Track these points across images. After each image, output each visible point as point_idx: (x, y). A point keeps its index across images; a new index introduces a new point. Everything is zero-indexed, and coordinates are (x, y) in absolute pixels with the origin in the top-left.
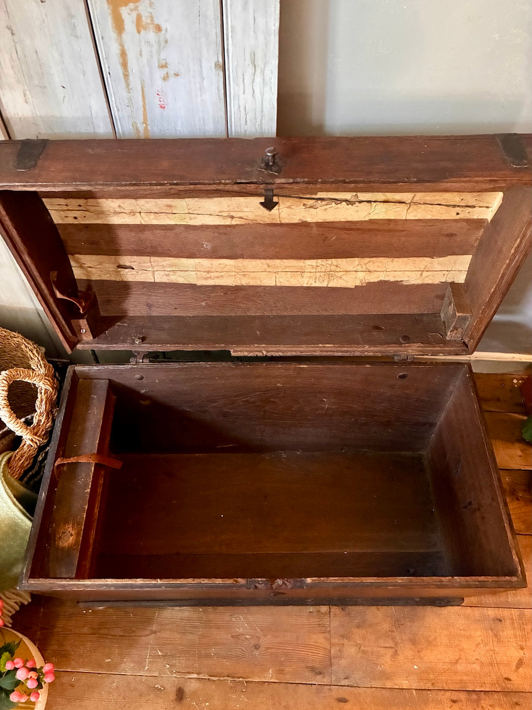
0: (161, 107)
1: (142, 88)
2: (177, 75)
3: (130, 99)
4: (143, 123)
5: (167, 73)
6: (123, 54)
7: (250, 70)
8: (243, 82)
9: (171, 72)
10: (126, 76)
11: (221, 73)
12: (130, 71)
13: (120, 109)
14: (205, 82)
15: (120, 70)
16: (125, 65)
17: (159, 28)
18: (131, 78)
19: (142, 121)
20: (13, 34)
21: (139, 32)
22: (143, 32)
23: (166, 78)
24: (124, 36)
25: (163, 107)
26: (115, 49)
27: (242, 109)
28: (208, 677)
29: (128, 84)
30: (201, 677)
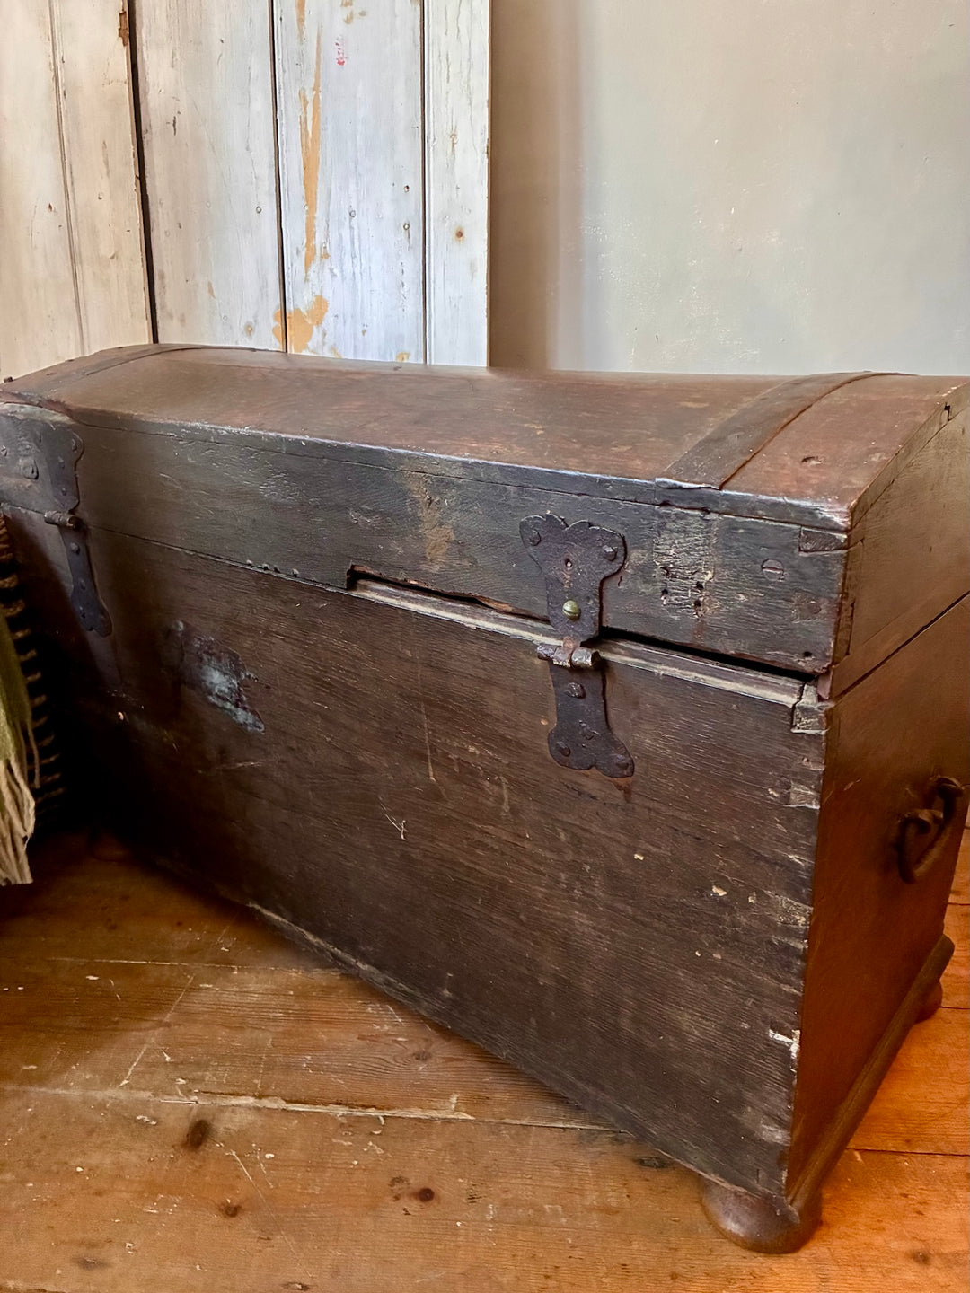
0: (339, 63)
1: (319, 37)
2: (363, 14)
3: (301, 55)
4: (314, 89)
5: (352, 13)
8: (446, 18)
9: (356, 12)
10: (301, 20)
11: (419, 8)
12: (306, 13)
13: (286, 69)
14: (397, 21)
15: (294, 12)
18: (306, 22)
19: (312, 86)
23: (348, 21)
25: (341, 63)
27: (443, 59)
28: (283, 1105)
29: (301, 32)
30: (267, 1103)
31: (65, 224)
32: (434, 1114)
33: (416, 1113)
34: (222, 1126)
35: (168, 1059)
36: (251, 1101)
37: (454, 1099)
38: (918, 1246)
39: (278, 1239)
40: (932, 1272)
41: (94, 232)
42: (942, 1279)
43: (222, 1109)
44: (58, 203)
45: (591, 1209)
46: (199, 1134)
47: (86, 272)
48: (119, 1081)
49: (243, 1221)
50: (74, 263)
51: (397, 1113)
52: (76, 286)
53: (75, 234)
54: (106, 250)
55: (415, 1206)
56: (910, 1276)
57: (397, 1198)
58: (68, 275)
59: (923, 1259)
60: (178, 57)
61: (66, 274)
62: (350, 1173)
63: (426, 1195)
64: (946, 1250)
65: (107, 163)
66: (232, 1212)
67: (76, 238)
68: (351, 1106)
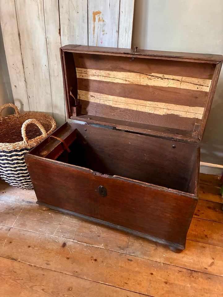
0: (101, 43)
1: (97, 37)
2: (106, 34)
6: (94, 28)
7: (125, 33)
8: (123, 36)
9: (105, 33)
11: (118, 34)
14: (113, 36)
16: (94, 31)
17: (104, 21)
18: (95, 34)
20: (69, 21)
21: (99, 22)
22: (100, 22)
23: (103, 35)
24: (95, 23)
26: (92, 26)
27: (122, 44)
28: (77, 242)
29: (94, 36)
30: (74, 241)
31: (48, 69)
32: (99, 247)
33: (96, 246)
34: (67, 244)
35: (61, 231)
36: (72, 240)
37: (102, 245)
38: (166, 281)
39: (74, 264)
40: (167, 285)
41: (54, 71)
42: (168, 286)
43: (68, 241)
44: (47, 65)
45: (119, 266)
46: (64, 245)
47: (52, 78)
48: (53, 234)
49: (69, 261)
50: (50, 76)
51: (94, 246)
52: (50, 80)
53: (50, 71)
54: (56, 75)
55: (94, 262)
56: (163, 285)
57: (91, 260)
58: (49, 78)
59: (166, 283)
60: (69, 38)
61: (48, 78)
62: (85, 255)
63: (96, 260)
64: (170, 282)
65: (56, 58)
66: (68, 258)
67: (50, 72)
68: (87, 243)
